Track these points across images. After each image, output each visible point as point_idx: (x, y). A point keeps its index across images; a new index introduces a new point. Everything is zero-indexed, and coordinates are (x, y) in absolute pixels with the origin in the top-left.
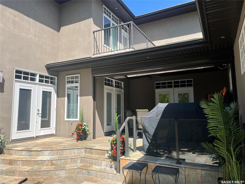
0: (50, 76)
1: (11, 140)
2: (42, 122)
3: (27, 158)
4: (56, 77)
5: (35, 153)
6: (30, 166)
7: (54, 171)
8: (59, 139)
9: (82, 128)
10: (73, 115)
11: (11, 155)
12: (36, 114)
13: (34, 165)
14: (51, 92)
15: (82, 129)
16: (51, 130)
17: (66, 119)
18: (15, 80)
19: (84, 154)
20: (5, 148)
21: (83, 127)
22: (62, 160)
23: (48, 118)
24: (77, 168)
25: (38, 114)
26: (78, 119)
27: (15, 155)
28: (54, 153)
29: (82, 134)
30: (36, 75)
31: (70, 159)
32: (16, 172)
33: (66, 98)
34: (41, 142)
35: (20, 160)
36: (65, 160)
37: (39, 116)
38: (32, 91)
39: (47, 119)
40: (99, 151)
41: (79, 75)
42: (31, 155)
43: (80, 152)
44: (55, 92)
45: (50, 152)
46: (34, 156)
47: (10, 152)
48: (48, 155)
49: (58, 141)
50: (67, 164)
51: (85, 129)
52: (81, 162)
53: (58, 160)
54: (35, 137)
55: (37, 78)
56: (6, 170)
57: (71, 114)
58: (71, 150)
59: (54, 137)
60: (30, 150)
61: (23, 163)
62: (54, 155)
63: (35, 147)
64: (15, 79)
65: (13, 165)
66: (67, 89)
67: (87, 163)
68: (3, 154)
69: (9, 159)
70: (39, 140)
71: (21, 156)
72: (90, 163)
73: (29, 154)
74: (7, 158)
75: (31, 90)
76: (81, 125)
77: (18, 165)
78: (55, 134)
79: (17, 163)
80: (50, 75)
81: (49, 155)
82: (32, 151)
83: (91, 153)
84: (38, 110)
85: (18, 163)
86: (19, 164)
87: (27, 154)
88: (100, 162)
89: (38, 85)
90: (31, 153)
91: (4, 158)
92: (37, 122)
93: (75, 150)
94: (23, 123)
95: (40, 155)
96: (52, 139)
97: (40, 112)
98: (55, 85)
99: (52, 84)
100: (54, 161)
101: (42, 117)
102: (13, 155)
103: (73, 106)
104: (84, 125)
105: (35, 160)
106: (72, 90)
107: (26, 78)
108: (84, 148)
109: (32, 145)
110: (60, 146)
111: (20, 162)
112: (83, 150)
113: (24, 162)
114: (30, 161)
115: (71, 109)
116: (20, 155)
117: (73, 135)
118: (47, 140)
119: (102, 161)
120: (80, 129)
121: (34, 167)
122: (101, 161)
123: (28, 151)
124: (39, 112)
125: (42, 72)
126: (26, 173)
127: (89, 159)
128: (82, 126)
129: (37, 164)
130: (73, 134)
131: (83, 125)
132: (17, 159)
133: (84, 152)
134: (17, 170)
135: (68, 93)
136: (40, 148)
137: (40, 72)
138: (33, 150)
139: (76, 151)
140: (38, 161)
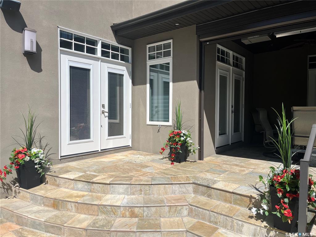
0: (120, 46)
1: (61, 157)
2: (111, 126)
3: (85, 198)
4: (130, 49)
5: (100, 187)
6: (90, 215)
7: (138, 234)
8: (139, 156)
9: (180, 141)
10: (158, 115)
11: (59, 187)
12: (100, 112)
13: (98, 214)
14: (123, 75)
15: (180, 143)
16: (125, 139)
17: (148, 122)
18: (60, 50)
19: (193, 195)
20: (48, 173)
21: (182, 139)
22: (152, 208)
23: (118, 118)
24: (186, 230)
25: (103, 112)
26: (170, 123)
27: (65, 188)
28: (135, 190)
29: (180, 151)
30: (96, 43)
31: (168, 207)
32: (62, 229)
33: (148, 86)
34: (110, 162)
35: (73, 201)
36: (158, 208)
37: (104, 115)
38: (91, 72)
39: (117, 121)
40: (228, 194)
41: (171, 41)
42: (92, 190)
43: (184, 190)
44: (130, 76)
45: (127, 188)
46: (99, 192)
47: (56, 181)
48: (123, 193)
49: (138, 161)
50: (161, 217)
51: (185, 142)
52: (189, 215)
53: (144, 207)
54: (100, 151)
55: (99, 48)
56: (45, 222)
57: (154, 114)
58: (167, 185)
59: (130, 152)
60: (91, 181)
61: (78, 208)
62: (135, 193)
63: (99, 172)
64: (60, 48)
65: (60, 209)
66: (150, 71)
67: (203, 219)
68: (46, 184)
69: (52, 197)
70: (106, 157)
71: (75, 190)
72: (212, 221)
73: (89, 187)
74: (49, 195)
75: (89, 70)
76: (179, 135)
77: (68, 210)
78: (131, 146)
79: (67, 206)
80: (119, 43)
81: (126, 193)
82: (93, 183)
83: (209, 196)
84: (103, 106)
85: (69, 205)
86: (70, 208)
87: (86, 187)
88: (238, 224)
89: (101, 62)
90: (92, 187)
91: (44, 195)
92: (101, 126)
93: (174, 186)
94: (81, 126)
95: (108, 191)
96: (127, 156)
97: (106, 109)
98: (128, 62)
99: (124, 61)
100: (136, 210)
101: (110, 117)
102: (61, 187)
103: (158, 99)
104: (184, 134)
105: (99, 204)
106: (156, 74)
107: (79, 48)
108: (192, 184)
109: (95, 167)
110: (144, 174)
111: (73, 205)
112: (190, 188)
113: (80, 205)
114: (90, 206)
115: (155, 105)
116: (73, 189)
117: (163, 151)
118: (119, 156)
119: (243, 223)
120: (177, 142)
121: (99, 217)
122: (240, 223)
123: (86, 183)
124: (104, 108)
125: (105, 38)
126: (82, 232)
127: (208, 212)
128: (181, 137)
129: (103, 213)
130: (163, 149)
131: (182, 134)
132: (68, 197)
133: (192, 192)
134: (65, 225)
135: (152, 78)
136: (108, 178)
137: (103, 38)
138: (95, 180)
139: (177, 189)
140: (105, 206)
